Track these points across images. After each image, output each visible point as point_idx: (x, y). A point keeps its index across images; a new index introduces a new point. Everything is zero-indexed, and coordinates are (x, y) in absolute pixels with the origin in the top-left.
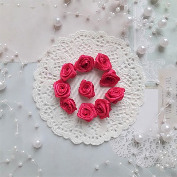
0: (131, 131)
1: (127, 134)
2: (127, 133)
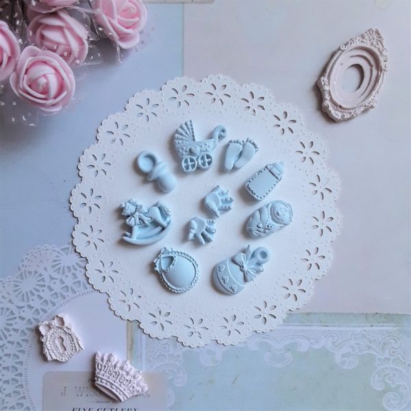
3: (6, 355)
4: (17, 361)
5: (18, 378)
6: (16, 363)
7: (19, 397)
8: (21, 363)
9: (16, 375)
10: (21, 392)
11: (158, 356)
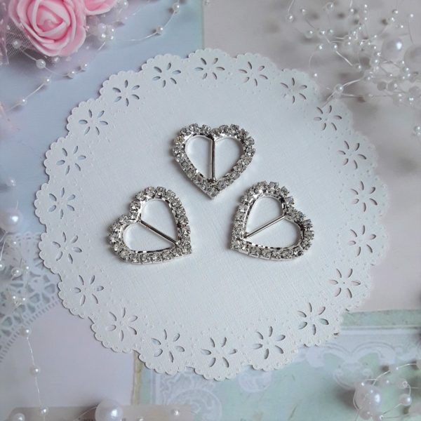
0: (13, 329)
1: (4, 315)
2: (5, 317)
11: (177, 381)
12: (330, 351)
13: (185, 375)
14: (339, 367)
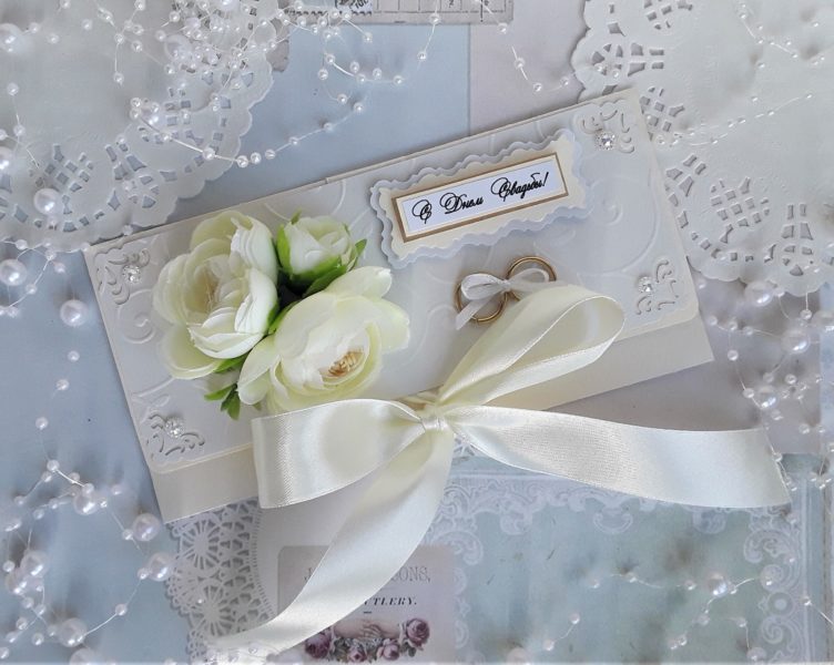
3: (225, 525)
4: (242, 532)
5: (243, 557)
6: (240, 536)
7: (245, 585)
8: (247, 535)
9: (239, 554)
10: (248, 579)
11: (440, 522)
12: (593, 496)
13: (447, 517)
14: (600, 511)
